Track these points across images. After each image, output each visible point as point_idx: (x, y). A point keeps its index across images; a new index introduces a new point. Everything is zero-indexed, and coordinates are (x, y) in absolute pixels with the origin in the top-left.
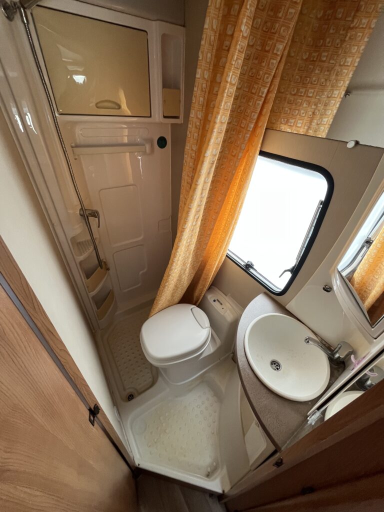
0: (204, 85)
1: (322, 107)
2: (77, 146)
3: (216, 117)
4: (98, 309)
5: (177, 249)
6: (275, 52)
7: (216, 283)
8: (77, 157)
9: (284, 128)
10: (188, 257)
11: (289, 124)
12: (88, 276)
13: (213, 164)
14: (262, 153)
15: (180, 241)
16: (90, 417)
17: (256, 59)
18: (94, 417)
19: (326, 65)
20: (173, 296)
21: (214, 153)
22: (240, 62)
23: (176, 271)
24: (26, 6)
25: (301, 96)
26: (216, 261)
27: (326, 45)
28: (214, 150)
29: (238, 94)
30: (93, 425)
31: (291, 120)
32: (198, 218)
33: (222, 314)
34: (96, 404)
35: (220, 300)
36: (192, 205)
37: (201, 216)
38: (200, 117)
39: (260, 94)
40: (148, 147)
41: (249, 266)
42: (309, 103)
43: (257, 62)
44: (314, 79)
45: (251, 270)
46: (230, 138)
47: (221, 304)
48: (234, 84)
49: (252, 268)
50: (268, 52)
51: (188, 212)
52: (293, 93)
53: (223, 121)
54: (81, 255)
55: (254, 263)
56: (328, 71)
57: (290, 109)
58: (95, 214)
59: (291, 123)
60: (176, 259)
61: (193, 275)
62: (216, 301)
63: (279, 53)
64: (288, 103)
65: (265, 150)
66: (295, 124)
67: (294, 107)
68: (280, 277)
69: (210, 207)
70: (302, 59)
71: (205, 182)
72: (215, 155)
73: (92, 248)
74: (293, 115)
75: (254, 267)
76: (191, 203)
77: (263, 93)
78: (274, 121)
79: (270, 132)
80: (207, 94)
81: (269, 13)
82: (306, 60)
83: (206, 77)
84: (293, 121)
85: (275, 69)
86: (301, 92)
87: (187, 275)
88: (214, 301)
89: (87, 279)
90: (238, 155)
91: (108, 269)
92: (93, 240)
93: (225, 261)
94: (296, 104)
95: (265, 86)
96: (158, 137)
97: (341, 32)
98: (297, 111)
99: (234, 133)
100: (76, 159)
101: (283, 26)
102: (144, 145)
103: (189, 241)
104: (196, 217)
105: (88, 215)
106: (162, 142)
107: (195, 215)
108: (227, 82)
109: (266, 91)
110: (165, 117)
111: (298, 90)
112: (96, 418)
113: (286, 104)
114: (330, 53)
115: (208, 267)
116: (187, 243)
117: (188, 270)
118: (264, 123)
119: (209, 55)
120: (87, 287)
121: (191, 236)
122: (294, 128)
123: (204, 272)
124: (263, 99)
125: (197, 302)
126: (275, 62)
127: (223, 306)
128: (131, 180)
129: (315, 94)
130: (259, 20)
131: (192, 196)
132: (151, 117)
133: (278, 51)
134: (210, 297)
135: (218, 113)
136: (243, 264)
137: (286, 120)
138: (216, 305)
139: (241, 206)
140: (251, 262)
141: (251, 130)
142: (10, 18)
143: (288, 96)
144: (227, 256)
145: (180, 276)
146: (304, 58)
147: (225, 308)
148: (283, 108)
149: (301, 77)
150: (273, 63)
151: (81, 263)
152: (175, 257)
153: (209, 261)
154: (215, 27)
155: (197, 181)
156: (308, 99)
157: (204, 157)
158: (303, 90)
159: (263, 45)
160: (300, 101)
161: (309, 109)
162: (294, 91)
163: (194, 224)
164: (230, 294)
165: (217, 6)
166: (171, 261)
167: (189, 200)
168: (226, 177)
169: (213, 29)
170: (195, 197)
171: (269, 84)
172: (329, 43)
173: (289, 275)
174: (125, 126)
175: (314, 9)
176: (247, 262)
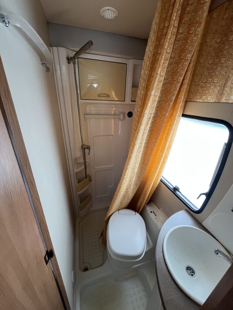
0: (145, 77)
2: (87, 114)
3: (151, 92)
4: (80, 203)
5: (126, 170)
6: (186, 59)
7: (153, 199)
8: (86, 119)
10: (133, 177)
11: (202, 99)
13: (150, 118)
14: (184, 115)
15: (128, 165)
16: (45, 256)
17: (176, 64)
18: (49, 259)
19: (225, 64)
21: (151, 112)
22: (166, 65)
23: (125, 185)
25: (209, 83)
26: (152, 181)
27: (224, 54)
28: (151, 111)
29: (165, 82)
30: (47, 264)
31: (203, 97)
32: (140, 151)
33: (155, 222)
34: (52, 249)
35: (155, 212)
36: (136, 142)
37: (142, 150)
38: (142, 93)
39: (178, 81)
40: (122, 116)
41: (176, 189)
42: (215, 87)
43: (176, 65)
44: (217, 73)
45: (177, 192)
46: (161, 105)
47: (156, 215)
48: (163, 76)
49: (179, 191)
50: (182, 59)
51: (134, 146)
52: (204, 82)
53: (157, 95)
54: (77, 168)
55: (179, 188)
56: (227, 67)
57: (203, 90)
58: (88, 148)
61: (136, 190)
62: (153, 213)
63: (189, 59)
64: (201, 87)
65: (186, 113)
66: (206, 98)
67: (205, 89)
68: (198, 198)
69: (148, 146)
70: (209, 64)
71: (145, 129)
72: (152, 114)
73: (83, 167)
74: (204, 93)
75: (180, 191)
76: (136, 140)
77: (180, 80)
78: (192, 97)
79: (189, 104)
80: (146, 81)
81: (183, 42)
82: (212, 64)
83: (146, 73)
84: (205, 97)
85: (187, 67)
86: (210, 81)
87: (132, 189)
88: (151, 212)
89: (78, 183)
90: (166, 114)
91: (91, 181)
92: (85, 163)
94: (206, 87)
95: (182, 76)
96: (128, 112)
98: (207, 91)
99: (164, 103)
101: (190, 46)
102: (120, 115)
103: (134, 166)
104: (139, 150)
105: (85, 148)
106: (130, 114)
107: (139, 149)
108: (157, 74)
109: (182, 79)
110: (132, 101)
111: (207, 80)
112: (50, 260)
113: (199, 88)
114: (227, 58)
115: (147, 186)
116: (133, 167)
117: (132, 185)
118: (182, 98)
119: (148, 63)
120: (77, 188)
121: (136, 163)
123: (145, 189)
124: (180, 83)
125: (139, 210)
126: (186, 63)
127: (157, 217)
129: (219, 80)
130: (177, 46)
131: (136, 137)
132: (124, 101)
134: (149, 209)
135: (152, 90)
136: (172, 187)
137: (200, 96)
138: (152, 216)
139: (170, 147)
140: (178, 187)
141: (173, 100)
143: (201, 83)
144: (161, 180)
145: (127, 189)
146: (210, 63)
147: (158, 219)
148: (198, 90)
149: (209, 73)
150: (185, 64)
151: (77, 173)
153: (148, 182)
154: (151, 50)
155: (140, 128)
156: (214, 84)
157: (144, 113)
158: (211, 80)
159: (180, 57)
160: (209, 86)
161: (215, 89)
162: (204, 80)
163: (137, 155)
164: (162, 209)
165: (153, 41)
167: (134, 139)
168: (158, 127)
169: (150, 51)
170: (138, 137)
171: (184, 75)
172: (225, 53)
173: (204, 198)
174: (113, 106)
175: (214, 39)
176: (175, 187)
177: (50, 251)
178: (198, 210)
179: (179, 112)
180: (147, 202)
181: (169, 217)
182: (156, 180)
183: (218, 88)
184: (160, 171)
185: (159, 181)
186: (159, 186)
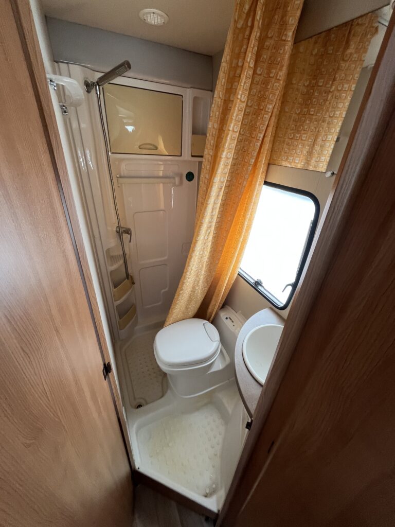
0: (214, 132)
1: (319, 148)
2: (121, 177)
3: (221, 154)
4: (120, 319)
5: (190, 259)
6: (267, 110)
7: (229, 301)
8: (120, 185)
9: (284, 163)
10: (201, 269)
12: (115, 286)
13: (221, 189)
14: (266, 183)
15: (193, 251)
16: (104, 370)
17: (254, 114)
19: (314, 117)
20: (187, 308)
21: (222, 180)
22: (241, 117)
23: (190, 280)
24: (100, 84)
25: (297, 139)
26: (226, 275)
27: (313, 103)
28: (222, 178)
29: (240, 138)
30: (105, 380)
31: (290, 158)
32: (209, 233)
33: (232, 330)
35: (231, 318)
36: (204, 220)
37: (212, 232)
38: (211, 154)
39: (258, 138)
40: (177, 180)
41: (258, 283)
42: (303, 145)
43: (255, 116)
44: (306, 127)
45: (260, 287)
46: (237, 170)
47: (233, 322)
48: (236, 132)
49: (261, 285)
50: (262, 110)
51: (200, 226)
52: (290, 137)
53: (229, 157)
54: (112, 265)
55: (262, 281)
56: (316, 121)
57: (289, 149)
58: (128, 231)
59: (290, 160)
60: (190, 268)
61: (206, 290)
62: (229, 319)
63: (269, 111)
64: (287, 145)
65: (269, 180)
66: (294, 160)
67: (292, 147)
68: (283, 291)
69: (221, 226)
70: (296, 113)
71: (215, 203)
72: (223, 182)
73: (122, 261)
74: (291, 154)
75: (263, 285)
76: (203, 218)
77: (260, 137)
78: (276, 159)
79: (272, 167)
80: (216, 138)
81: (262, 86)
82: (299, 113)
83: (216, 127)
84: (292, 158)
85: (268, 121)
86: (297, 137)
87: (201, 287)
88: (227, 318)
89: (115, 288)
90: (243, 183)
91: (133, 283)
92: (124, 255)
93: (237, 279)
94: (293, 146)
95: (262, 133)
96: (188, 171)
97: (324, 95)
98: (294, 151)
99: (240, 166)
100: (119, 187)
101: (271, 93)
102: (174, 178)
103: (201, 253)
104: (208, 232)
105: (123, 232)
106: (190, 176)
107: (207, 230)
108: (229, 130)
109: (262, 136)
110: (192, 156)
111: (294, 135)
112: (108, 375)
113: (285, 145)
114: (316, 109)
115: (220, 283)
116: (199, 254)
117: (201, 281)
118: (263, 160)
119: (217, 113)
120: (114, 296)
121: (204, 249)
122: (293, 164)
123: (218, 287)
124: (260, 142)
125: (210, 318)
126: (267, 116)
127: (234, 324)
128: (162, 207)
129: (308, 138)
130: (255, 91)
131: (204, 213)
132: (181, 156)
133: (269, 109)
134: (223, 315)
135: (223, 151)
136: (253, 281)
137: (286, 157)
138: (228, 323)
139: (249, 227)
140: (260, 280)
141: (252, 164)
142: (88, 92)
143: (286, 140)
144: (238, 274)
145: (194, 287)
146: (298, 113)
147: (236, 326)
148: (282, 149)
149: (296, 126)
150: (265, 117)
151: (111, 272)
152: (189, 266)
153: (222, 277)
154: (221, 96)
155: (207, 201)
156: (302, 141)
157: (213, 182)
158: (298, 135)
159: (259, 105)
160: (296, 143)
161: (304, 149)
162: (291, 136)
163: (206, 238)
164: (240, 311)
165: (223, 84)
166: (185, 270)
167: (201, 216)
168: (234, 200)
169: (219, 97)
170: (206, 214)
171: (264, 131)
172: (315, 102)
173: (290, 289)
174: (161, 163)
175: (301, 80)
176: (256, 280)
177: (108, 364)
178: (283, 305)
179: (260, 179)
180: (221, 305)
181: (247, 319)
182: (232, 274)
183: (307, 147)
184: (238, 261)
185: (236, 275)
186: (236, 281)
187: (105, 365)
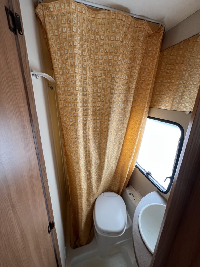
7: (131, 183)
9: (160, 107)
11: (162, 105)
14: (149, 117)
16: (49, 227)
18: (51, 230)
30: (49, 234)
31: (163, 104)
33: (134, 203)
35: (133, 194)
41: (148, 174)
42: (170, 97)
44: (170, 89)
45: (150, 177)
47: (134, 197)
56: (176, 86)
57: (162, 100)
59: (163, 105)
62: (131, 194)
64: (161, 98)
65: (151, 116)
68: (165, 181)
74: (163, 102)
75: (152, 175)
78: (155, 105)
79: (152, 109)
84: (164, 104)
86: (166, 94)
88: (130, 194)
93: (135, 169)
94: (164, 98)
97: (179, 73)
114: (175, 80)
122: (165, 107)
127: (134, 198)
129: (172, 94)
134: (128, 191)
136: (145, 172)
138: (131, 197)
140: (150, 172)
144: (136, 166)
147: (136, 200)
148: (159, 100)
156: (169, 96)
160: (166, 97)
161: (170, 100)
162: (162, 93)
164: (138, 191)
172: (174, 77)
175: (166, 67)
176: (147, 172)
177: (52, 223)
178: (165, 190)
179: (145, 115)
180: (126, 185)
181: (143, 196)
182: (132, 166)
183: (172, 99)
184: (134, 159)
185: (134, 167)
186: (134, 172)
187: (50, 223)
